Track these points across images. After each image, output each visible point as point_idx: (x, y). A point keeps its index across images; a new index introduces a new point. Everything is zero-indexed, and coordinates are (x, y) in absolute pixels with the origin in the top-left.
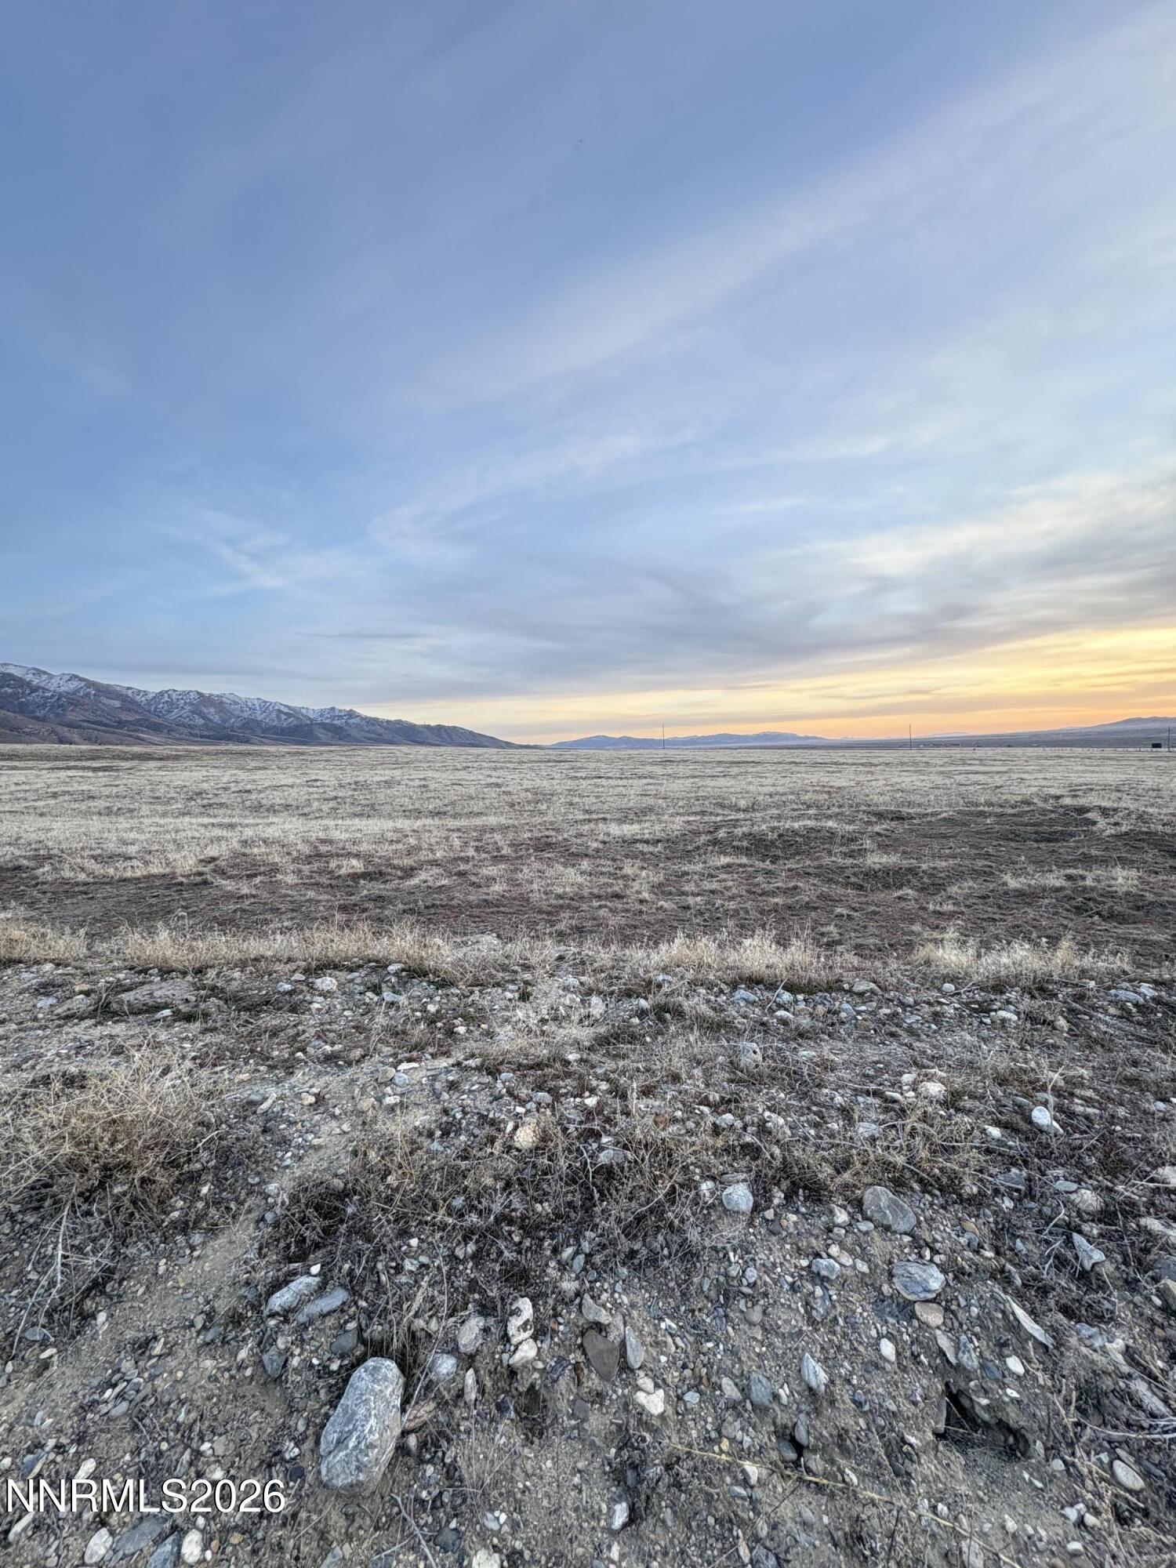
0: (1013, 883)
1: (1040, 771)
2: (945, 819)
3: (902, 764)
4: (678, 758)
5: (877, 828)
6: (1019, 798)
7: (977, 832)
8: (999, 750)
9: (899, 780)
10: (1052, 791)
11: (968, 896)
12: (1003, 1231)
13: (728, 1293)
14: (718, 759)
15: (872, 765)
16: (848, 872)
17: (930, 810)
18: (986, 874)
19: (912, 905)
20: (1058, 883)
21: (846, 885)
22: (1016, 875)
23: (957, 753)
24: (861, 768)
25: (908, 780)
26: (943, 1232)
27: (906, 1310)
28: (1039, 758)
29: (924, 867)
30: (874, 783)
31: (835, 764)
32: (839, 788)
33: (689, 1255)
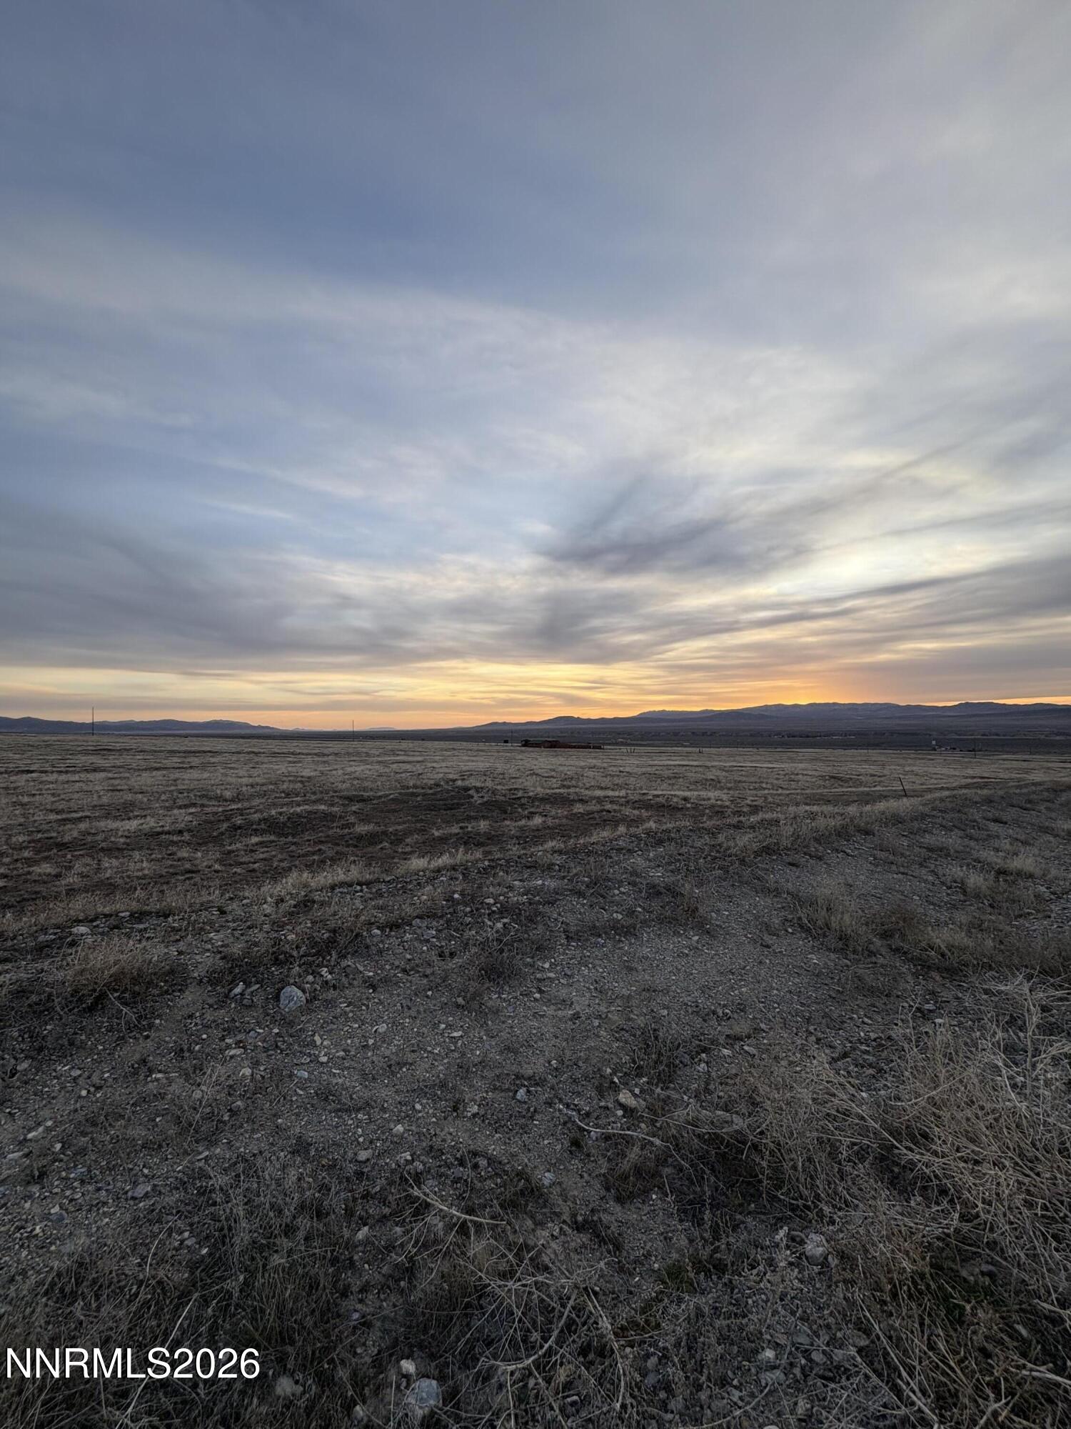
0: (437, 834)
1: (443, 761)
2: (392, 799)
3: (348, 754)
4: (118, 746)
5: (354, 808)
6: (432, 782)
7: (414, 807)
8: (417, 743)
9: (352, 769)
10: (451, 776)
11: (415, 843)
12: (448, 921)
13: (380, 952)
14: (169, 748)
15: (324, 755)
16: (347, 838)
17: (380, 794)
18: (422, 831)
19: (389, 851)
20: (457, 831)
21: (348, 846)
22: (438, 830)
23: (389, 745)
24: (316, 759)
25: (359, 769)
26: (435, 923)
27: (428, 941)
28: (442, 750)
29: (391, 830)
30: (334, 772)
31: (292, 754)
32: (309, 778)
33: (367, 947)
